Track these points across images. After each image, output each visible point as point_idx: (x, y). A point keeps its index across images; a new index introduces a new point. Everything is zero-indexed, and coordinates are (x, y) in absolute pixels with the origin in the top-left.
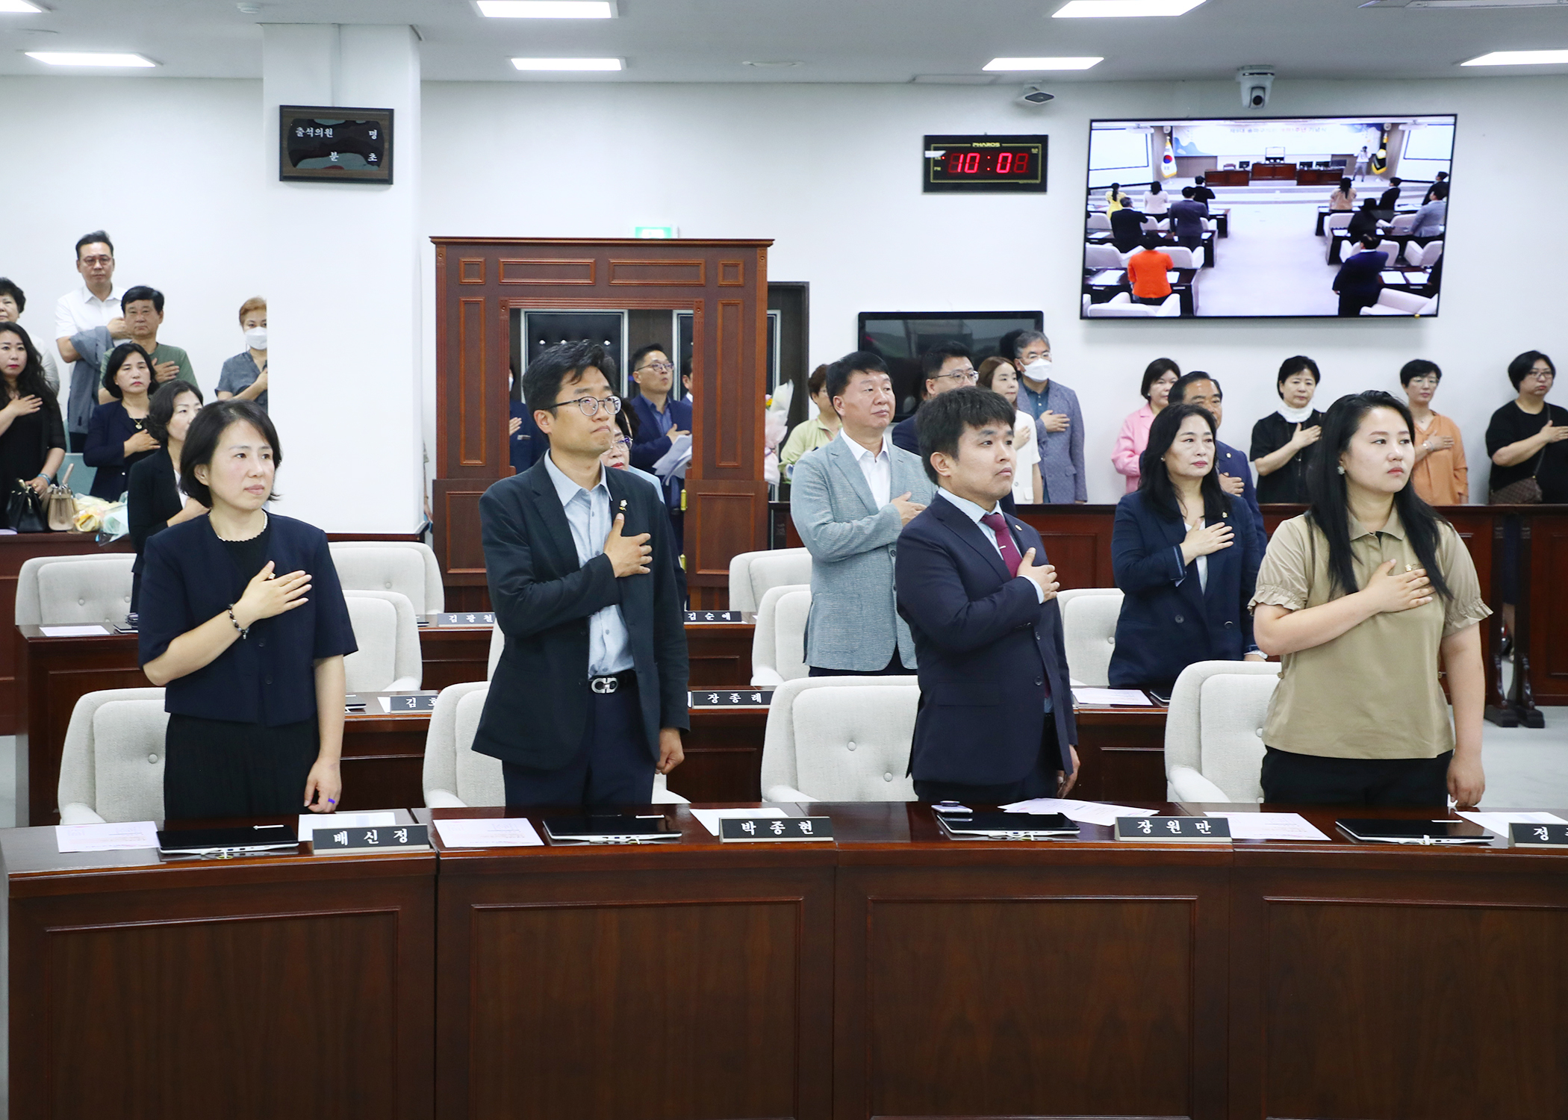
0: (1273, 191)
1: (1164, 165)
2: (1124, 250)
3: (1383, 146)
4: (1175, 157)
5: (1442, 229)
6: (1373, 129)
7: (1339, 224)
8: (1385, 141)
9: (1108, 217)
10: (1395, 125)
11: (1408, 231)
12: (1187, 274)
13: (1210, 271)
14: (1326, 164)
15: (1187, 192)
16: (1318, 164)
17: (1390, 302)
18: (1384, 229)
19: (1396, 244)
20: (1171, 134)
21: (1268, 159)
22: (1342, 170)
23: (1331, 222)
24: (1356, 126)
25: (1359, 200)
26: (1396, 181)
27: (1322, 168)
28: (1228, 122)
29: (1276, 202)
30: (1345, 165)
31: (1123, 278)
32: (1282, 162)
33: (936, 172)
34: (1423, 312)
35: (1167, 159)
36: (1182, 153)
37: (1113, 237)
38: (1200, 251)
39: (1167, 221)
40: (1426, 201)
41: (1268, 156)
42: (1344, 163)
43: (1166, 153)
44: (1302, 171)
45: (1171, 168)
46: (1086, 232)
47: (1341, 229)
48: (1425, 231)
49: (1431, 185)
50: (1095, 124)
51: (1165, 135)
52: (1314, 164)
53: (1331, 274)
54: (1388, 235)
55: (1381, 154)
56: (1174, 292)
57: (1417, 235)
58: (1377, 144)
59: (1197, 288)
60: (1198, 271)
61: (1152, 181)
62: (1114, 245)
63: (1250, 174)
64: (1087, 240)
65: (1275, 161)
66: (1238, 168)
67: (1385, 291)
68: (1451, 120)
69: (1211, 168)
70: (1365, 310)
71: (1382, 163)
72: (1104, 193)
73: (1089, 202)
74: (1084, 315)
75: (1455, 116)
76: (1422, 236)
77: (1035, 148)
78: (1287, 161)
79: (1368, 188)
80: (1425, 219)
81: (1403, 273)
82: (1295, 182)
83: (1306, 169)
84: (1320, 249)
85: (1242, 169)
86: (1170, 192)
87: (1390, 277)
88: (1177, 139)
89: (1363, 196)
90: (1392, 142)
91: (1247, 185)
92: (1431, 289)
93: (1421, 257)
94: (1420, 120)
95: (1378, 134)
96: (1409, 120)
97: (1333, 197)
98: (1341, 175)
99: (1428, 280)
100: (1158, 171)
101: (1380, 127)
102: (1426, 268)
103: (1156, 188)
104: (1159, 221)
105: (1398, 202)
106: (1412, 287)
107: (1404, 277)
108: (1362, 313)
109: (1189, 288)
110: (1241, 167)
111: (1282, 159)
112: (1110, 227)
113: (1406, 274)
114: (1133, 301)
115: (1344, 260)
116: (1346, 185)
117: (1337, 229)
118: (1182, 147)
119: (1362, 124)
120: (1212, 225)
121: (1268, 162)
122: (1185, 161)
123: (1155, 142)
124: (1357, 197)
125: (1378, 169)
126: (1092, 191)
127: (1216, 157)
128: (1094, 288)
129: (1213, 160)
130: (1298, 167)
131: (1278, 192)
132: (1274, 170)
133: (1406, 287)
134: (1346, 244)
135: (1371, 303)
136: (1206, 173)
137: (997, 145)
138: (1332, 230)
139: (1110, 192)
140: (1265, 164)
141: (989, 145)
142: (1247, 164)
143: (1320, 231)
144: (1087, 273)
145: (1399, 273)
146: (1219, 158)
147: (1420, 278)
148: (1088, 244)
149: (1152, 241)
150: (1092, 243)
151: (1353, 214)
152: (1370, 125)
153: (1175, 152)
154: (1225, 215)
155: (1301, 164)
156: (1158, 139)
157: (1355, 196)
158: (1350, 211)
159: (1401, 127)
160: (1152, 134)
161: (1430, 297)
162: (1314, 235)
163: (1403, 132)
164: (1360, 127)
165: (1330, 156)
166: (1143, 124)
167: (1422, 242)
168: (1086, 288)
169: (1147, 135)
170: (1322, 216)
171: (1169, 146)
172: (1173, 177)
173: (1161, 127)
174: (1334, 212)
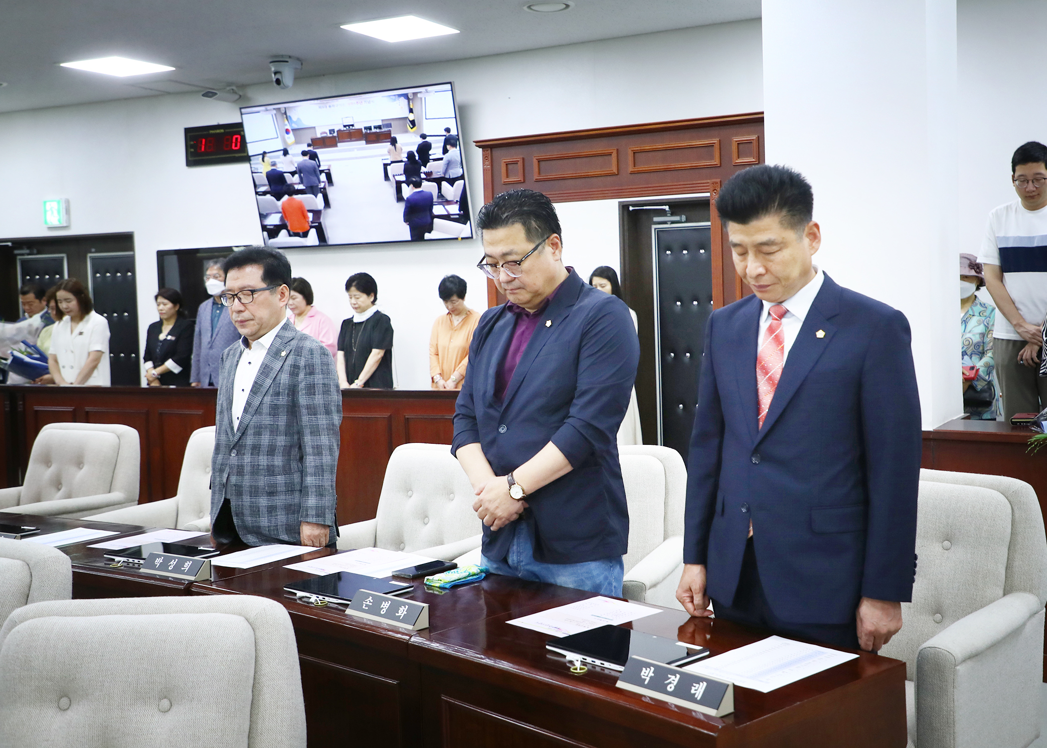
0: (352, 150)
1: (286, 136)
2: (278, 199)
3: (411, 111)
4: (292, 130)
6: (402, 98)
7: (397, 171)
8: (411, 107)
9: (264, 175)
10: (415, 94)
11: (440, 175)
12: (317, 213)
13: (329, 211)
14: (379, 127)
15: (304, 153)
16: (375, 127)
17: (441, 229)
18: (425, 173)
19: (435, 184)
20: (285, 113)
21: (345, 126)
22: (390, 131)
23: (392, 170)
24: (391, 97)
25: (404, 153)
26: (423, 136)
27: (378, 130)
28: (316, 101)
29: (357, 158)
30: (391, 127)
31: (282, 219)
32: (353, 128)
33: (191, 152)
34: (463, 235)
35: (287, 131)
36: (295, 126)
37: (269, 190)
38: (320, 196)
39: (297, 176)
40: (445, 151)
41: (345, 124)
42: (390, 125)
43: (286, 127)
44: (366, 133)
45: (291, 138)
46: (255, 186)
47: (399, 175)
48: (452, 173)
49: (444, 137)
50: (243, 110)
51: (283, 114)
52: (373, 128)
54: (429, 177)
55: (411, 117)
56: (311, 227)
57: (447, 176)
58: (408, 111)
59: (325, 223)
60: (323, 211)
61: (282, 148)
62: (271, 196)
63: (337, 139)
64: (257, 193)
65: (349, 127)
66: (329, 135)
67: (436, 220)
68: (448, 87)
69: (314, 137)
70: (427, 236)
71: (413, 123)
72: (258, 159)
73: (252, 166)
75: (450, 83)
76: (451, 177)
78: (357, 127)
79: (409, 142)
80: (449, 164)
81: (444, 207)
82: (364, 142)
83: (368, 131)
84: (390, 191)
85: (331, 135)
86: (294, 155)
87: (438, 210)
88: (289, 116)
89: (406, 149)
90: (416, 107)
91: (336, 146)
92: (464, 216)
93: (453, 194)
94: (429, 88)
95: (406, 101)
96: (423, 90)
97: (389, 152)
98: (390, 134)
99: (460, 210)
100: (284, 141)
101: (406, 96)
103: (286, 152)
104: (293, 176)
105: (430, 152)
106: (452, 217)
107: (445, 209)
108: (426, 238)
109: (320, 223)
110: (330, 134)
111: (353, 125)
112: (267, 182)
113: (447, 207)
114: (290, 235)
115: (405, 199)
116: (394, 142)
117: (396, 175)
118: (294, 122)
119: (395, 95)
120: (323, 177)
121: (345, 129)
122: (298, 132)
123: (279, 122)
124: (403, 151)
125: (412, 128)
126: (252, 158)
127: (314, 127)
128: (268, 227)
129: (313, 130)
130: (364, 131)
131: (356, 150)
132: (350, 134)
133: (447, 217)
134: (404, 186)
135: (430, 230)
136: (312, 140)
137: (222, 131)
138: (394, 176)
139: (260, 158)
141: (218, 131)
142: (333, 130)
143: (387, 178)
144: (262, 216)
145: (442, 206)
146: (316, 128)
148: (258, 197)
149: (292, 192)
150: (259, 195)
151: (404, 163)
152: (400, 96)
153: (291, 125)
154: (329, 170)
155: (365, 128)
156: (279, 116)
157: (401, 149)
158: (401, 161)
159: (419, 95)
160: (275, 115)
161: (465, 223)
162: (384, 180)
163: (421, 98)
164: (394, 97)
165: (381, 121)
166: (269, 107)
167: (452, 182)
168: (264, 228)
169: (272, 115)
170: (386, 166)
171: (286, 122)
172: (293, 144)
173: (279, 109)
174: (392, 162)
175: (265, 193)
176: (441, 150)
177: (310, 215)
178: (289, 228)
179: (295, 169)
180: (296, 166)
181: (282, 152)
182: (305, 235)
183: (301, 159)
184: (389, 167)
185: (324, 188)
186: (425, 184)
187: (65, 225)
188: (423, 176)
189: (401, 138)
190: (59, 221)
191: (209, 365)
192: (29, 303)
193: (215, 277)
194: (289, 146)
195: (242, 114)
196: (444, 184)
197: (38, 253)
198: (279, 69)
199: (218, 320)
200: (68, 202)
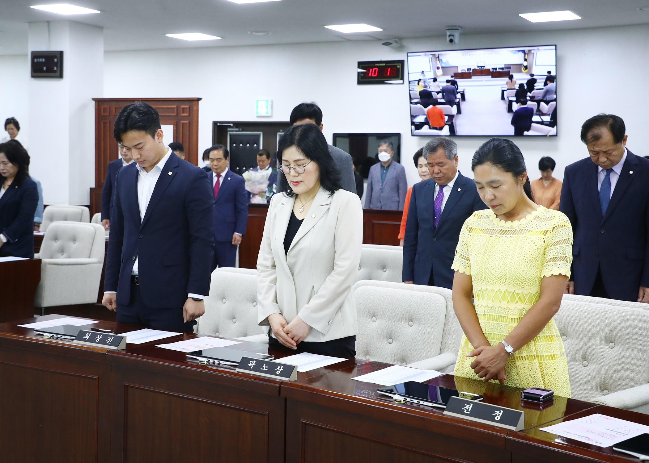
0: (482, 81)
1: (437, 71)
2: (425, 107)
3: (526, 60)
4: (441, 67)
5: (555, 96)
6: (521, 53)
8: (526, 58)
9: (418, 93)
10: (530, 51)
11: (540, 97)
12: (451, 117)
13: (460, 116)
14: (502, 69)
15: (448, 81)
16: (499, 68)
17: (536, 129)
18: (530, 97)
19: (536, 103)
20: (438, 57)
21: (478, 67)
22: (509, 71)
23: (507, 94)
24: (513, 51)
25: (517, 84)
26: (532, 75)
28: (461, 51)
29: (484, 86)
31: (426, 119)
32: (484, 68)
33: (362, 76)
34: (551, 134)
35: (438, 68)
36: (444, 65)
37: (420, 101)
38: (455, 107)
39: (440, 94)
40: (546, 84)
41: (478, 66)
42: (510, 68)
43: (438, 66)
44: (493, 72)
45: (440, 72)
46: (411, 99)
48: (548, 97)
49: (546, 77)
50: (409, 54)
51: (436, 58)
53: (509, 117)
54: (532, 99)
55: (525, 64)
57: (545, 99)
58: (523, 59)
59: (455, 123)
60: (455, 116)
61: (433, 78)
62: (421, 105)
63: (472, 74)
64: (411, 103)
65: (481, 68)
66: (467, 71)
67: (533, 124)
68: (554, 47)
69: (456, 72)
70: (526, 133)
71: (526, 67)
72: (415, 83)
73: (410, 87)
74: (413, 134)
75: (555, 45)
76: (547, 100)
77: (398, 65)
78: (487, 67)
79: (521, 78)
80: (547, 92)
82: (490, 77)
84: (504, 106)
85: (468, 72)
86: (440, 82)
88: (441, 60)
89: (519, 82)
90: (529, 58)
91: (471, 78)
92: (553, 123)
93: (547, 109)
94: (540, 48)
95: (523, 54)
96: (536, 48)
97: (507, 83)
99: (551, 119)
100: (435, 73)
101: (524, 52)
102: (549, 114)
103: (435, 80)
104: (438, 94)
105: (535, 85)
106: (545, 123)
108: (524, 134)
109: (452, 123)
111: (484, 67)
112: (419, 97)
113: (542, 117)
114: (430, 129)
115: (514, 111)
116: (511, 77)
117: (510, 97)
118: (444, 63)
119: (516, 51)
120: (459, 96)
121: (478, 68)
122: (445, 69)
123: (433, 61)
125: (525, 70)
126: (411, 82)
127: (457, 67)
128: (416, 123)
129: (456, 68)
130: (491, 70)
131: (484, 81)
132: (481, 72)
133: (542, 123)
134: (514, 103)
135: (528, 129)
136: (455, 74)
137: (384, 64)
138: (508, 97)
139: (417, 82)
140: (477, 69)
141: (381, 65)
142: (470, 69)
143: (503, 98)
144: (412, 117)
145: (539, 116)
146: (459, 68)
147: (547, 119)
148: (411, 105)
149: (436, 103)
150: (412, 104)
152: (519, 51)
153: (441, 65)
154: (464, 92)
155: (492, 69)
156: (434, 59)
157: (516, 82)
158: (515, 89)
159: (532, 51)
160: (431, 58)
161: (553, 127)
162: (501, 100)
163: (534, 53)
164: (515, 52)
165: (504, 65)
166: (427, 53)
167: (547, 103)
168: (413, 123)
169: (429, 58)
170: (503, 91)
171: (438, 62)
172: (441, 75)
173: (435, 55)
174: (508, 89)
175: (416, 103)
176: (543, 84)
177: (446, 118)
178: (430, 124)
179: (440, 90)
180: (441, 88)
181: (433, 80)
182: (441, 129)
183: (445, 84)
184: (505, 92)
185: (459, 102)
186: (529, 103)
187: (270, 115)
188: (528, 98)
189: (516, 76)
190: (267, 113)
191: (380, 202)
192: (263, 161)
193: (386, 151)
194: (438, 76)
195: (408, 56)
196: (542, 104)
197: (243, 131)
198: (453, 33)
199: (385, 176)
200: (272, 102)
